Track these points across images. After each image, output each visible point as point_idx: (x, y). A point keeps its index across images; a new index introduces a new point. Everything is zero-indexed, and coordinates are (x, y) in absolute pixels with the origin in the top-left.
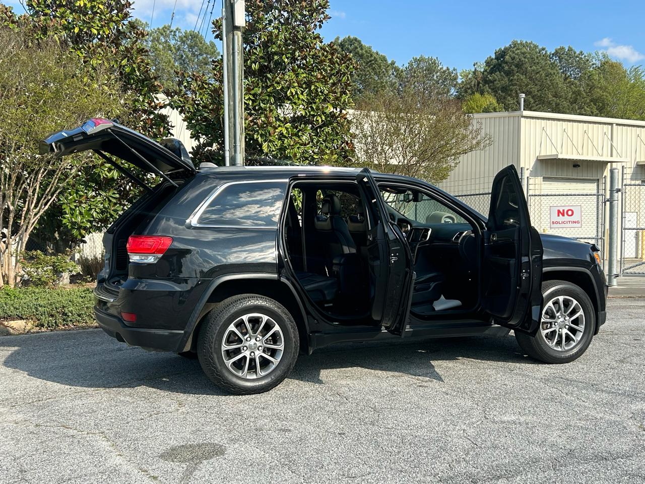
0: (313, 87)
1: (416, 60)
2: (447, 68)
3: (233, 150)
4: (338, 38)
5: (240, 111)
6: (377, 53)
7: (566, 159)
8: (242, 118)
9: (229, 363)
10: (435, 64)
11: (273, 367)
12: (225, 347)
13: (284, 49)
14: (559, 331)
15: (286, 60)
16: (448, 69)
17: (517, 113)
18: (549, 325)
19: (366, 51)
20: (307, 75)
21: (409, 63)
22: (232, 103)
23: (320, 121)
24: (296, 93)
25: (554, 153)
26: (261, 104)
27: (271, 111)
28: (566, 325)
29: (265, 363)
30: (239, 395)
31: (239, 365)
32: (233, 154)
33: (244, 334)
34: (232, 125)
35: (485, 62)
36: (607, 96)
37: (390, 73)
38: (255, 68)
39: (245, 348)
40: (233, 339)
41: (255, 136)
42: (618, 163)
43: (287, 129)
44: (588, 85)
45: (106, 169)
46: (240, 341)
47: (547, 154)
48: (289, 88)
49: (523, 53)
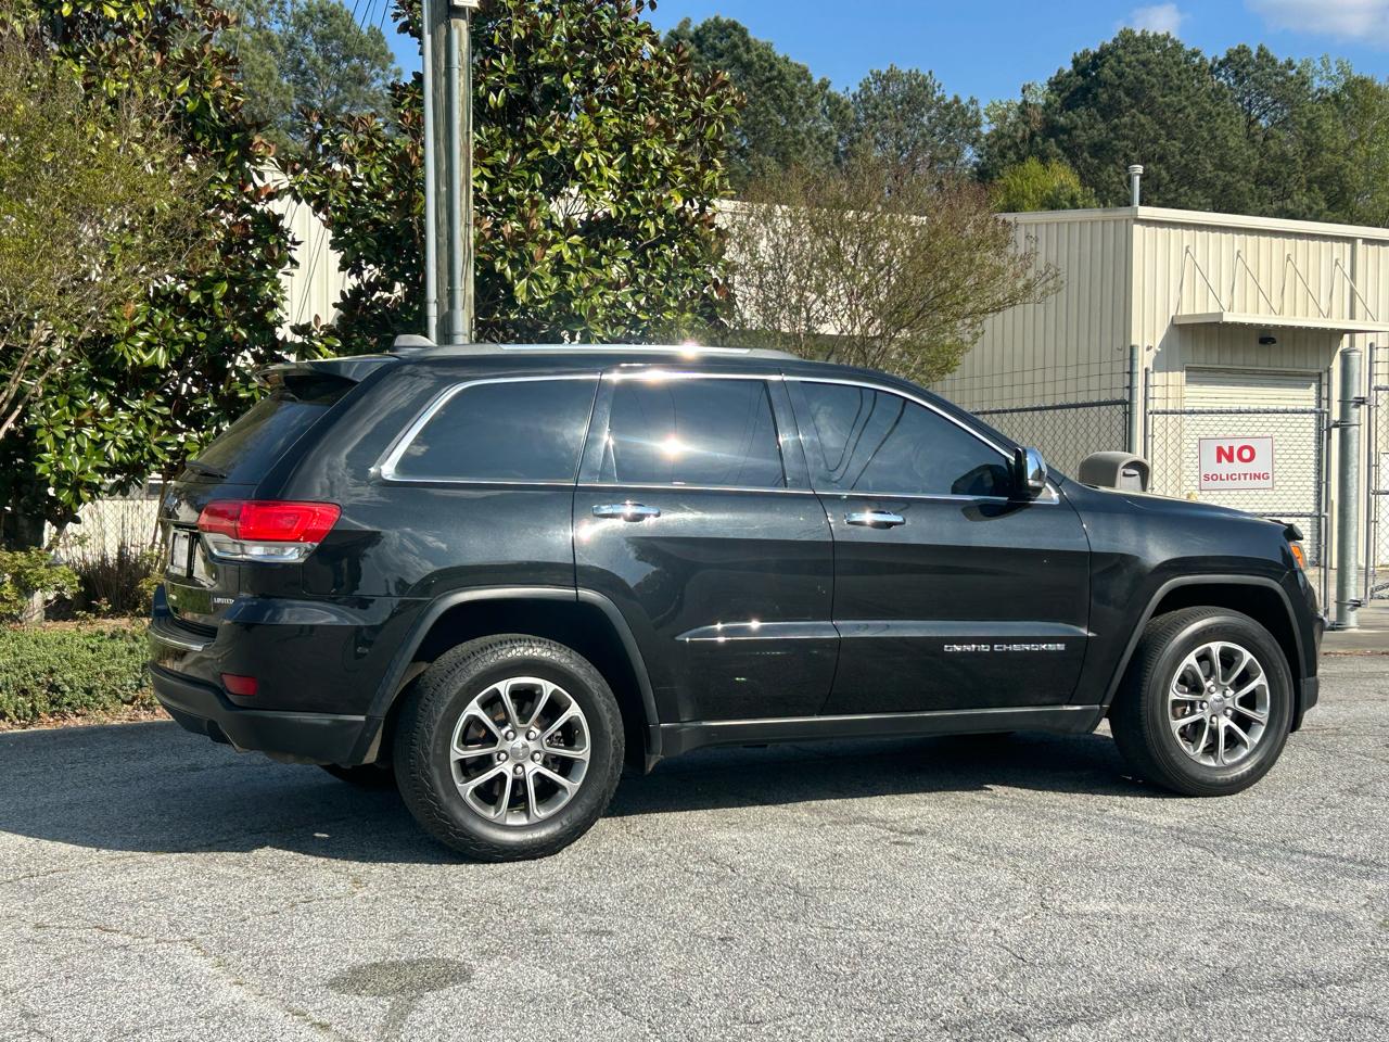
0: (636, 149)
1: (877, 77)
2: (956, 97)
3: (445, 300)
4: (687, 23)
5: (464, 209)
6: (786, 61)
7: (1242, 325)
8: (467, 225)
9: (467, 788)
10: (925, 88)
11: (567, 799)
12: (457, 753)
13: (566, 58)
14: (1211, 722)
15: (571, 85)
16: (957, 100)
17: (1124, 212)
18: (1188, 708)
19: (760, 56)
20: (623, 122)
21: (861, 85)
22: (444, 189)
23: (652, 230)
24: (596, 164)
25: (1213, 309)
26: (511, 190)
27: (535, 204)
28: (1228, 708)
29: (547, 790)
30: (489, 862)
31: (488, 795)
32: (447, 310)
33: (501, 724)
34: (443, 240)
35: (1050, 84)
36: (1351, 170)
37: (818, 109)
38: (496, 104)
39: (503, 756)
40: (476, 734)
41: (498, 265)
42: (1368, 334)
43: (572, 247)
44: (1306, 142)
45: (141, 344)
46: (491, 739)
47: (1198, 312)
48: (577, 152)
49: (1145, 64)
